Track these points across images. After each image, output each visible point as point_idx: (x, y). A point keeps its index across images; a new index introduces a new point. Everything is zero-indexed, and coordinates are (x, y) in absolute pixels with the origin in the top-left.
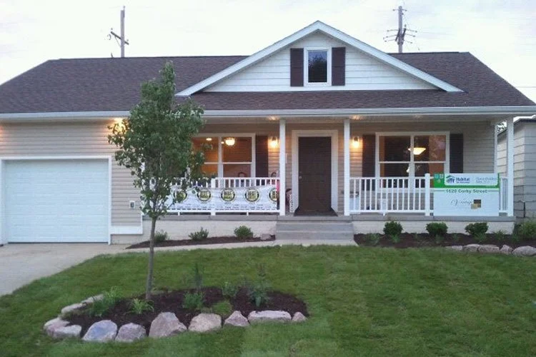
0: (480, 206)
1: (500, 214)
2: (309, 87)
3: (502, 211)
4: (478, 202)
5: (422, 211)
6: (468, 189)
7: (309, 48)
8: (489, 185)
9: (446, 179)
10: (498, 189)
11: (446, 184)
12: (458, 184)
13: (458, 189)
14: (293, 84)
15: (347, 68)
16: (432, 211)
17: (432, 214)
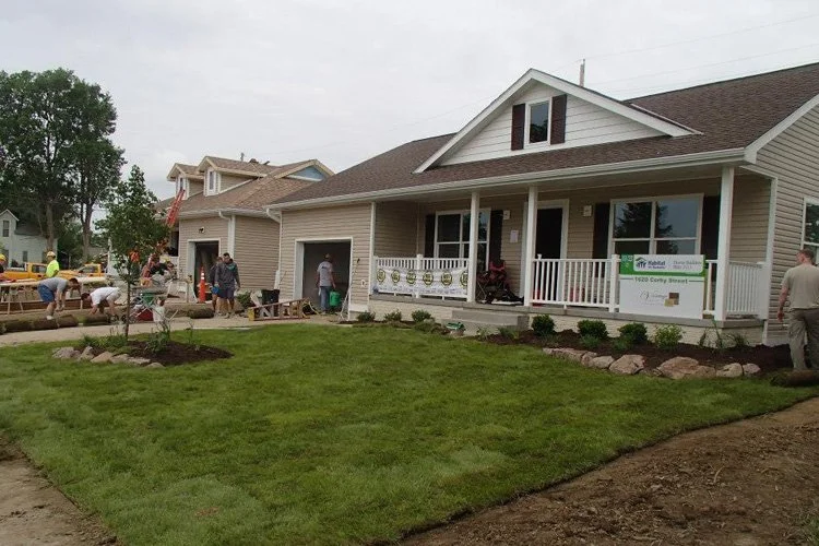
0: (677, 303)
1: (705, 316)
2: (530, 148)
3: (708, 311)
4: (674, 296)
5: (607, 306)
6: (662, 277)
7: (531, 101)
8: (692, 271)
9: (635, 262)
10: (703, 279)
11: (636, 269)
12: (650, 270)
13: (649, 277)
14: (513, 149)
15: (568, 121)
16: (617, 306)
17: (617, 310)
